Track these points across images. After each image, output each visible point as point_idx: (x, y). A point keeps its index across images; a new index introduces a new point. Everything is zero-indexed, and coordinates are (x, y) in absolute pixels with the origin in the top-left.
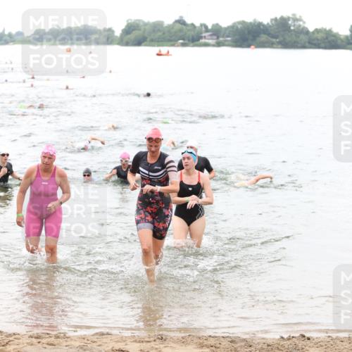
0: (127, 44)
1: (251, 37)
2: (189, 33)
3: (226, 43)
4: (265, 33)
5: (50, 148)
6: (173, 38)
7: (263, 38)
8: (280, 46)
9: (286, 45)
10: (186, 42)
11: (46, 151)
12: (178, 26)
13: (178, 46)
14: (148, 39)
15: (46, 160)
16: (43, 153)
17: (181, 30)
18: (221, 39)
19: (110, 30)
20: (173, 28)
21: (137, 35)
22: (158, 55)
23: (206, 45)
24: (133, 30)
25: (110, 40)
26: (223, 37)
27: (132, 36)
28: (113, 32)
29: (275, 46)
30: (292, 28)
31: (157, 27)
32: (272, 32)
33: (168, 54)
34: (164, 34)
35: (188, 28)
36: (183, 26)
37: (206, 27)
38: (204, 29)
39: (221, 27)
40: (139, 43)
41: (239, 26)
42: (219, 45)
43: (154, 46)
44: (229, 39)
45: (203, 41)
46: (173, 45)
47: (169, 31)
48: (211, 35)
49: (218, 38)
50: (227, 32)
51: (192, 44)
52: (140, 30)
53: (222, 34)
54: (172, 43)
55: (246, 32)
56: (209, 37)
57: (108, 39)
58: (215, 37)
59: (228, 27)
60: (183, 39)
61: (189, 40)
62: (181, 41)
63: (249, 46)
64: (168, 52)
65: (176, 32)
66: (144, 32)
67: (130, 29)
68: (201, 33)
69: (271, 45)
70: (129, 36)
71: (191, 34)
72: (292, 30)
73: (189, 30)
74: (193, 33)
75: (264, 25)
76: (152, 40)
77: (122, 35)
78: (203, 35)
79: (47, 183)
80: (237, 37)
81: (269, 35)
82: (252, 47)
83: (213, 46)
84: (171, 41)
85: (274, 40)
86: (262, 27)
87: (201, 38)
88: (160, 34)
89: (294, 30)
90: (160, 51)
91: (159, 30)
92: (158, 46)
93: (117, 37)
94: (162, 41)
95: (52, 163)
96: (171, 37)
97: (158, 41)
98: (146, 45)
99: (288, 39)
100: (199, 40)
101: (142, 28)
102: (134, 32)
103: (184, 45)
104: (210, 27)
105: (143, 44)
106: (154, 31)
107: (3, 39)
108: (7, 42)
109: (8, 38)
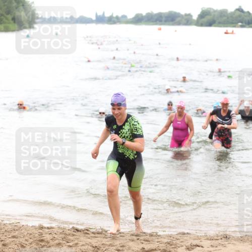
0: (202, 25)
2: (245, 18)
6: (235, 21)
10: (244, 24)
12: (238, 13)
13: (238, 27)
14: (217, 22)
17: (240, 16)
19: (189, 15)
20: (234, 14)
21: (209, 19)
22: (226, 33)
24: (206, 15)
27: (205, 20)
28: (191, 16)
31: (223, 13)
33: (233, 33)
34: (228, 18)
40: (210, 24)
43: (221, 27)
46: (235, 27)
47: (232, 17)
51: (248, 26)
52: (211, 15)
54: (234, 25)
57: (188, 21)
60: (242, 23)
61: (246, 24)
62: (240, 24)
64: (233, 31)
65: (236, 17)
66: (214, 16)
67: (204, 14)
70: (203, 20)
71: (247, 19)
73: (246, 16)
76: (220, 23)
77: (198, 19)
79: (180, 123)
84: (233, 23)
88: (225, 18)
90: (227, 31)
91: (224, 16)
92: (224, 27)
93: (194, 20)
94: (227, 24)
96: (233, 20)
97: (224, 24)
98: (215, 26)
102: (206, 17)
103: (242, 26)
105: (213, 25)
106: (221, 16)
107: (112, 20)
108: (114, 23)
109: (115, 20)
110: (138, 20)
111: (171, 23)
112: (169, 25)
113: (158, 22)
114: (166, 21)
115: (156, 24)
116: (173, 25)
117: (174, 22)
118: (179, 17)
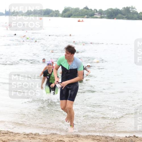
0: (64, 17)
1: (114, 15)
2: (89, 13)
3: (105, 17)
4: (120, 13)
6: (83, 14)
7: (120, 15)
8: (126, 19)
9: (128, 18)
10: (88, 16)
12: (85, 10)
13: (85, 18)
14: (73, 15)
17: (86, 12)
18: (102, 15)
19: (58, 11)
21: (68, 13)
23: (97, 18)
24: (67, 11)
25: (58, 15)
26: (103, 14)
27: (67, 14)
28: (59, 12)
29: (124, 19)
30: (131, 11)
32: (123, 13)
34: (79, 13)
35: (90, 11)
36: (88, 10)
37: (96, 10)
38: (95, 11)
39: (102, 10)
40: (69, 16)
41: (110, 10)
42: (101, 18)
44: (106, 15)
45: (95, 16)
46: (83, 18)
47: (82, 12)
48: (98, 14)
49: (101, 15)
50: (105, 12)
51: (90, 17)
52: (69, 11)
53: (103, 13)
54: (83, 16)
55: (113, 13)
56: (98, 15)
57: (57, 15)
58: (100, 15)
59: (105, 11)
60: (87, 15)
61: (89, 16)
62: (86, 16)
63: (114, 18)
65: (84, 12)
66: (71, 12)
67: (66, 11)
68: (95, 13)
69: (123, 18)
70: (65, 13)
71: (90, 13)
72: (131, 12)
73: (89, 12)
74: (91, 13)
75: (120, 10)
76: (75, 15)
77: (62, 13)
78: (95, 14)
80: (109, 15)
81: (122, 14)
82: (115, 19)
83: (99, 18)
84: (82, 16)
85: (124, 16)
86: (119, 11)
87: (94, 15)
88: (78, 13)
89: (132, 12)
91: (77, 11)
92: (77, 18)
93: (60, 14)
94: (79, 16)
96: (82, 14)
97: (77, 16)
98: (72, 17)
99: (130, 16)
100: (93, 16)
101: (71, 10)
103: (87, 17)
104: (98, 11)
106: (75, 12)
111: (47, 15)
112: (46, 16)
114: (44, 14)
116: (48, 16)
117: (49, 15)
118: (52, 12)
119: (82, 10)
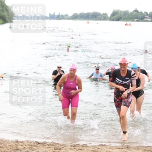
0: (113, 20)
5: (74, 66)
10: (139, 19)
11: (72, 68)
12: (135, 13)
13: (135, 21)
14: (122, 18)
15: (72, 72)
16: (70, 68)
17: (136, 15)
20: (133, 14)
21: (117, 16)
22: (126, 25)
24: (116, 14)
25: (106, 18)
27: (115, 17)
28: (107, 15)
31: (126, 13)
34: (129, 16)
35: (140, 14)
36: (137, 13)
37: (147, 13)
40: (118, 20)
43: (125, 21)
46: (133, 21)
47: (131, 15)
52: (118, 14)
56: (148, 18)
57: (105, 18)
58: (151, 18)
60: (137, 18)
61: (140, 19)
62: (136, 19)
64: (130, 24)
66: (120, 15)
67: (114, 14)
68: (145, 16)
70: (114, 17)
71: (140, 16)
73: (140, 15)
74: (141, 16)
76: (124, 19)
77: (111, 16)
79: (72, 83)
83: (150, 21)
84: (132, 19)
88: (127, 16)
91: (127, 14)
92: (127, 21)
93: (108, 17)
94: (128, 19)
95: (75, 73)
96: (132, 17)
100: (144, 19)
101: (120, 13)
102: (116, 15)
103: (137, 21)
105: (120, 20)
106: (125, 15)
107: (59, 17)
108: (61, 19)
109: (61, 17)
110: (75, 17)
112: (93, 20)
113: (87, 18)
114: (91, 18)
115: (86, 20)
116: (96, 20)
117: (96, 18)
118: (100, 15)
119: (131, 13)
